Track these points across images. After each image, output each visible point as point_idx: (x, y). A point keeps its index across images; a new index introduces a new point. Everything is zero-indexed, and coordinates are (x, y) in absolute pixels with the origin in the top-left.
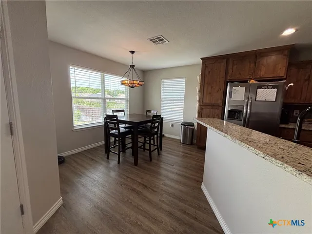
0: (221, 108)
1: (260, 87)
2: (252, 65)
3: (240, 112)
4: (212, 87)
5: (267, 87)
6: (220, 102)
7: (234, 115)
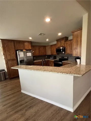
0: (16, 60)
1: (27, 52)
2: (23, 45)
3: (23, 60)
4: (10, 52)
5: (29, 52)
6: (15, 58)
7: (22, 62)
